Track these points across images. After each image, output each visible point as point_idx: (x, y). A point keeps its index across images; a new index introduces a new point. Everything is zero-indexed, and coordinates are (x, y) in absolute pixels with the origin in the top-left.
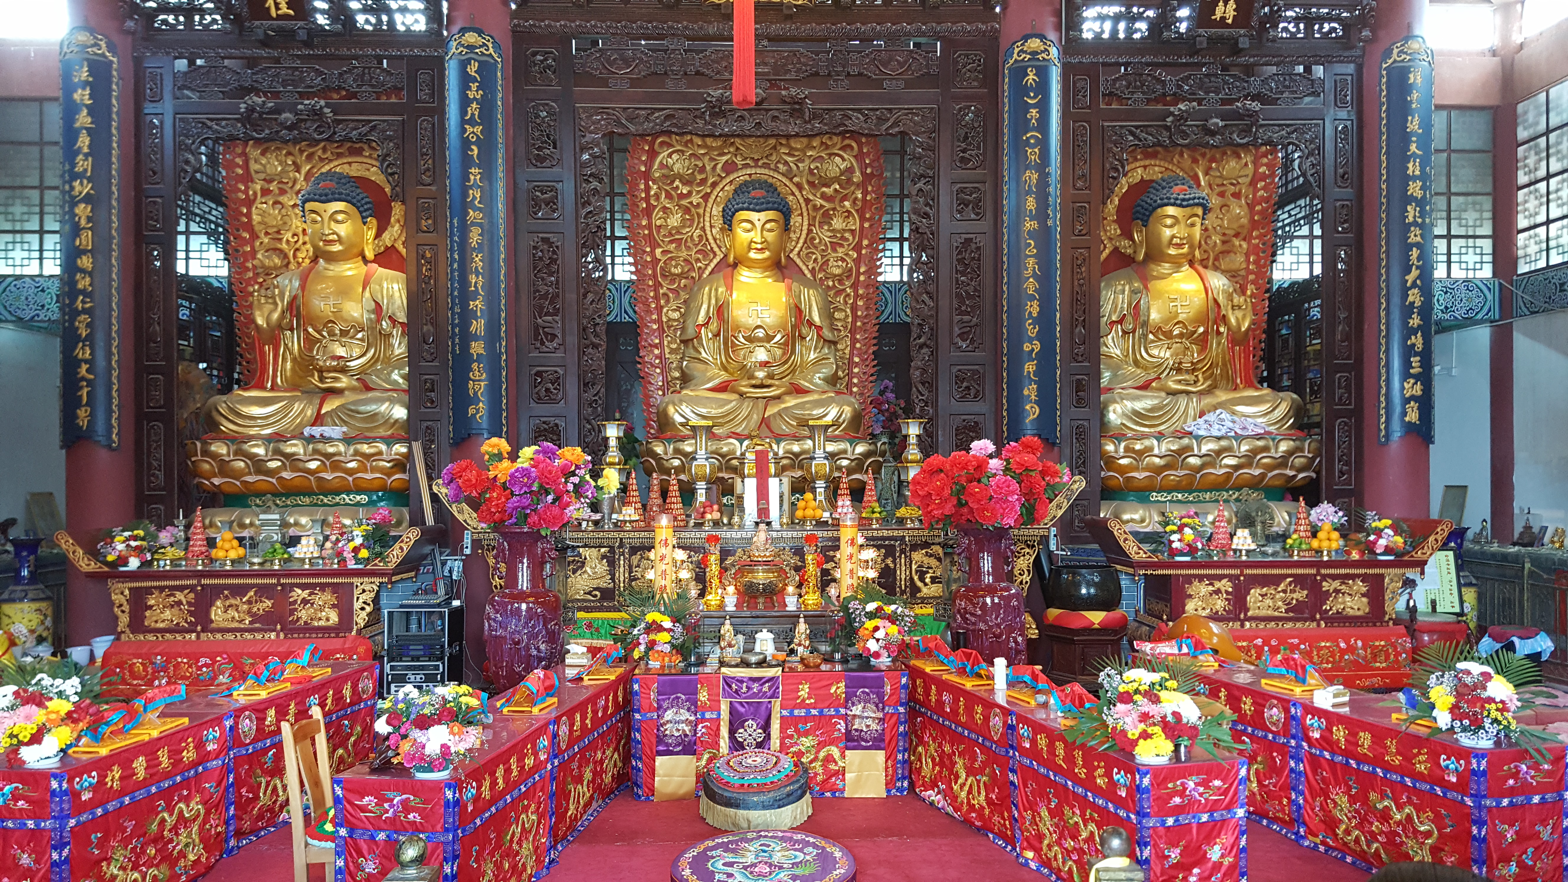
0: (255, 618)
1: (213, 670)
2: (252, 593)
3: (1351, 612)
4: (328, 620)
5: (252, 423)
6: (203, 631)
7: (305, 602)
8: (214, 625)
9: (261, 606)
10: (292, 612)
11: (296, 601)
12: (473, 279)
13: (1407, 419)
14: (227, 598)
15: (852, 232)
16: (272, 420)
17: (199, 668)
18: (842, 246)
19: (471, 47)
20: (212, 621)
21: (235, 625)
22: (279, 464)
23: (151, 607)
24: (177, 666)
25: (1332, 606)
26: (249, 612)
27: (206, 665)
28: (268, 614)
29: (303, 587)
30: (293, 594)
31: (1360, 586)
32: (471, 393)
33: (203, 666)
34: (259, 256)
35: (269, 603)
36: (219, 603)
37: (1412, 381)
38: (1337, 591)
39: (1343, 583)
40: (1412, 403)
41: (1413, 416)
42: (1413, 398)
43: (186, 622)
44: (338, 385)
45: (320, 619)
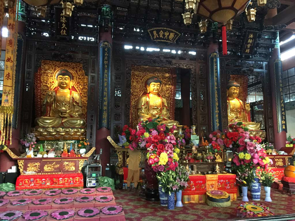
0: (55, 169)
1: (46, 182)
2: (54, 163)
3: (280, 165)
4: (72, 169)
5: (47, 124)
6: (43, 172)
7: (67, 165)
8: (44, 171)
9: (56, 166)
10: (64, 167)
11: (65, 165)
12: (105, 93)
13: (283, 128)
14: (48, 164)
15: (170, 88)
16: (51, 123)
17: (42, 181)
18: (168, 91)
19: (106, 45)
20: (44, 170)
21: (50, 171)
22: (55, 133)
23: (29, 167)
24: (37, 181)
25: (277, 164)
26: (54, 168)
27: (44, 181)
28: (58, 168)
29: (67, 161)
30: (65, 163)
31: (281, 160)
32: (103, 118)
33: (43, 181)
34: (42, 87)
35: (59, 165)
36: (46, 166)
37: (283, 121)
38: (278, 161)
39: (279, 159)
40: (284, 125)
41: (284, 127)
42: (284, 124)
43: (37, 170)
44: (66, 116)
45: (71, 169)
